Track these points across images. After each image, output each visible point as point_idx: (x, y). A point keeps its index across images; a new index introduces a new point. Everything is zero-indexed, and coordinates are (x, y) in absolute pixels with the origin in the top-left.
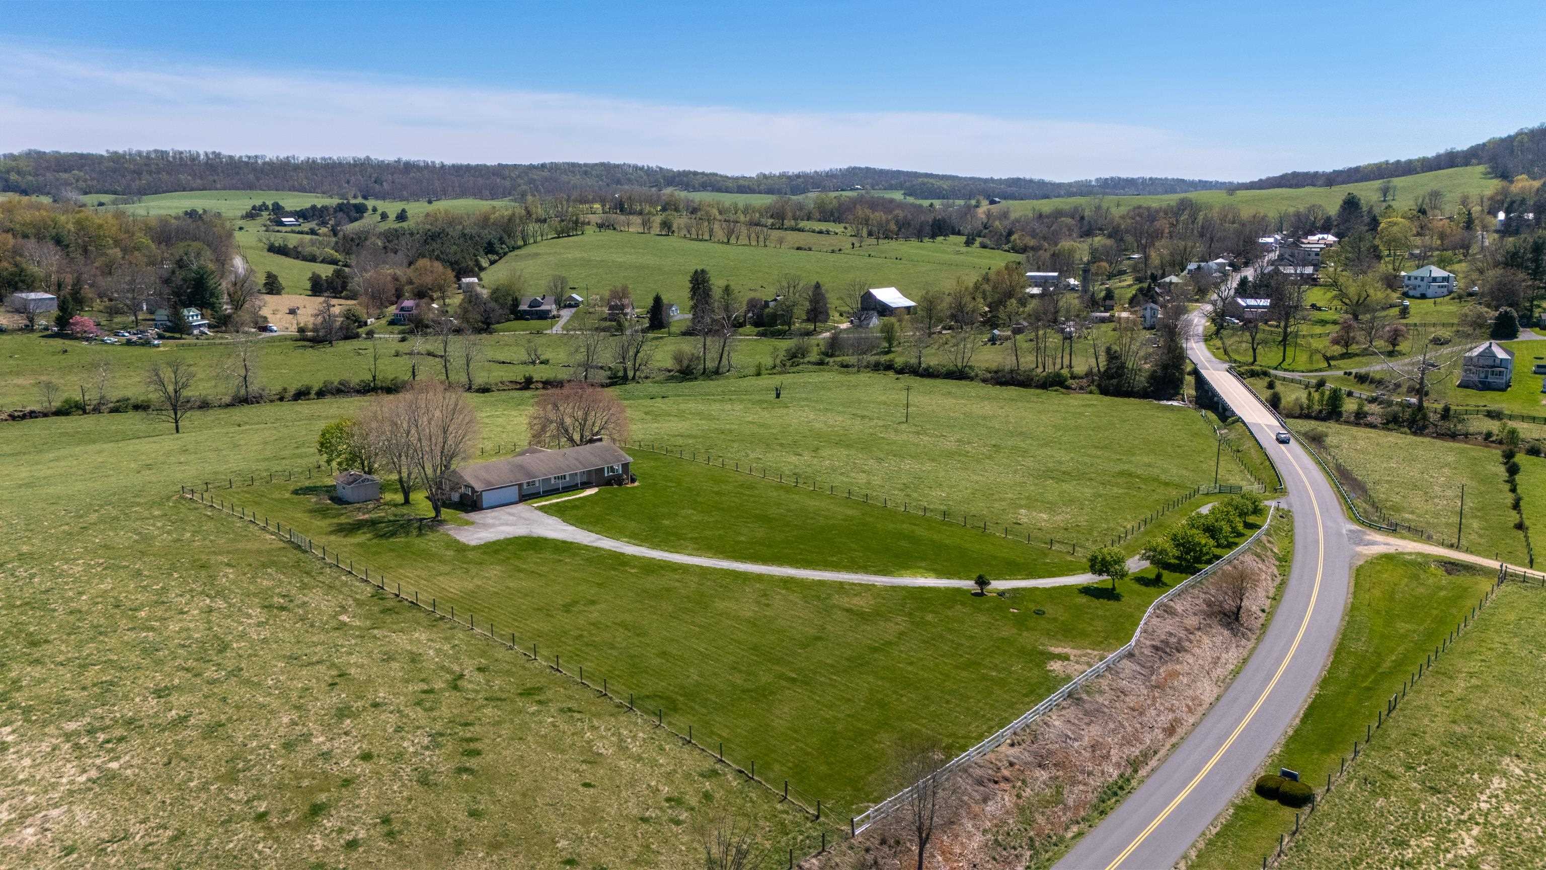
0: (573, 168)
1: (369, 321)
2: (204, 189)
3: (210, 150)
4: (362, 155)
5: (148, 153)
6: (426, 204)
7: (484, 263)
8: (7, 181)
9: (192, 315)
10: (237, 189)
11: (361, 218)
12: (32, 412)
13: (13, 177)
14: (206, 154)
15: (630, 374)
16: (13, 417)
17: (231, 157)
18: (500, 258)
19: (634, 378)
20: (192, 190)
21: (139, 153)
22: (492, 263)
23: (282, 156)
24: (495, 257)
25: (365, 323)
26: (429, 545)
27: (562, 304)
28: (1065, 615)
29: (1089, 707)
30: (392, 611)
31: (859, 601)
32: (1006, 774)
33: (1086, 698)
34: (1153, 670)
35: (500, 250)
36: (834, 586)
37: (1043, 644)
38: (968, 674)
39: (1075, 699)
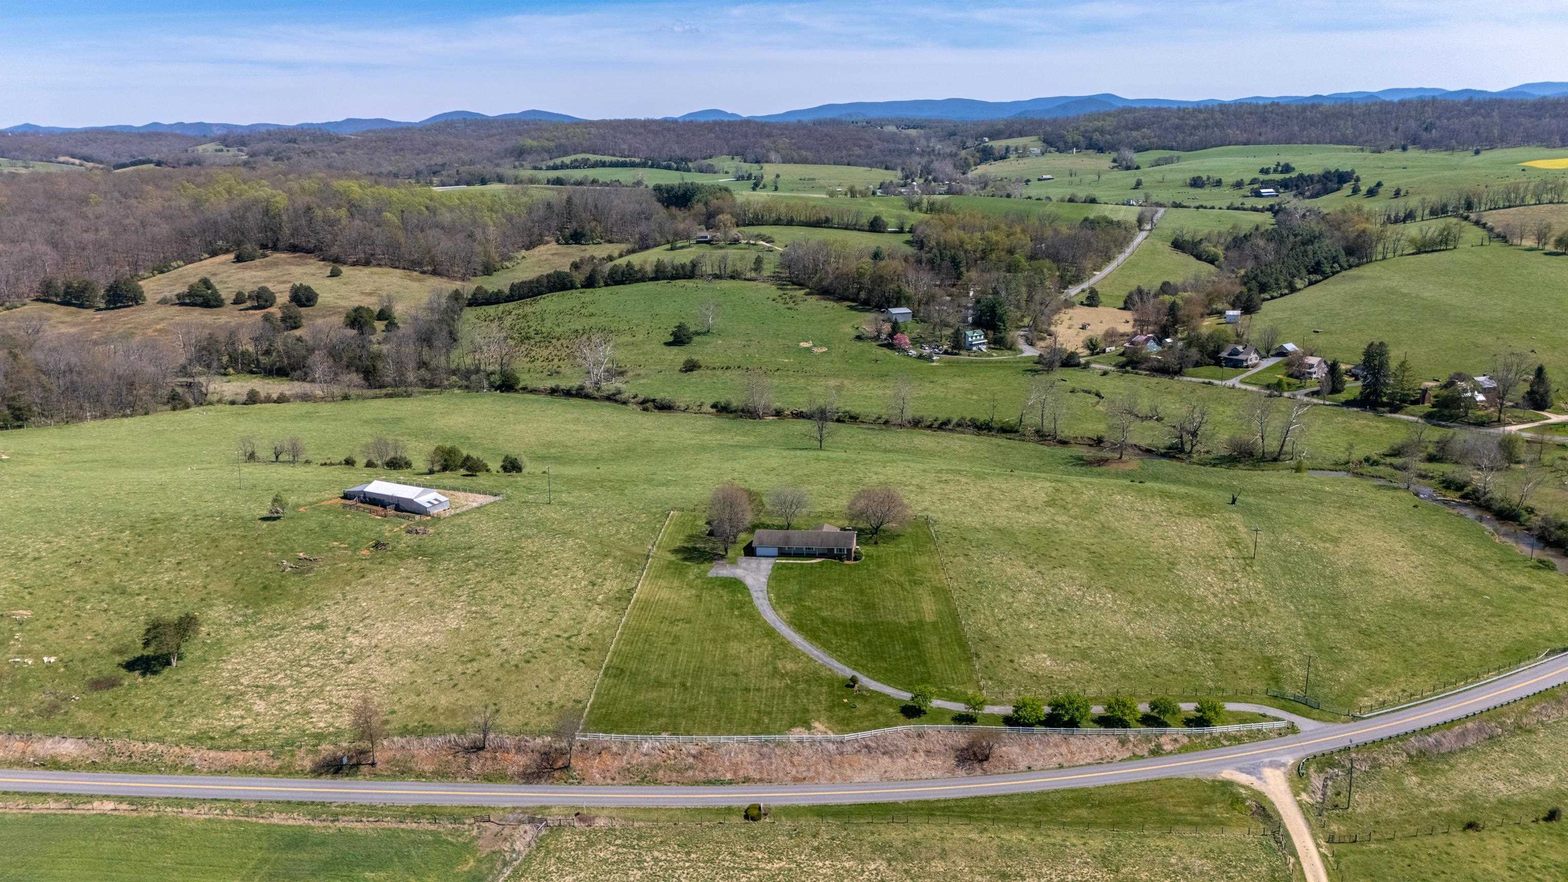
1: (1108, 350)
2: (1247, 142)
7: (1299, 284)
9: (976, 337)
11: (1338, 189)
13: (1096, 136)
15: (1187, 448)
16: (792, 414)
18: (1325, 278)
19: (1191, 452)
22: (1311, 283)
24: (1319, 277)
25: (1104, 351)
26: (694, 570)
27: (1272, 352)
28: (864, 712)
29: (765, 749)
30: (619, 599)
31: (790, 666)
32: (671, 752)
33: (771, 746)
34: (841, 754)
35: (1328, 270)
36: (797, 655)
37: (818, 720)
38: (755, 716)
39: (765, 744)
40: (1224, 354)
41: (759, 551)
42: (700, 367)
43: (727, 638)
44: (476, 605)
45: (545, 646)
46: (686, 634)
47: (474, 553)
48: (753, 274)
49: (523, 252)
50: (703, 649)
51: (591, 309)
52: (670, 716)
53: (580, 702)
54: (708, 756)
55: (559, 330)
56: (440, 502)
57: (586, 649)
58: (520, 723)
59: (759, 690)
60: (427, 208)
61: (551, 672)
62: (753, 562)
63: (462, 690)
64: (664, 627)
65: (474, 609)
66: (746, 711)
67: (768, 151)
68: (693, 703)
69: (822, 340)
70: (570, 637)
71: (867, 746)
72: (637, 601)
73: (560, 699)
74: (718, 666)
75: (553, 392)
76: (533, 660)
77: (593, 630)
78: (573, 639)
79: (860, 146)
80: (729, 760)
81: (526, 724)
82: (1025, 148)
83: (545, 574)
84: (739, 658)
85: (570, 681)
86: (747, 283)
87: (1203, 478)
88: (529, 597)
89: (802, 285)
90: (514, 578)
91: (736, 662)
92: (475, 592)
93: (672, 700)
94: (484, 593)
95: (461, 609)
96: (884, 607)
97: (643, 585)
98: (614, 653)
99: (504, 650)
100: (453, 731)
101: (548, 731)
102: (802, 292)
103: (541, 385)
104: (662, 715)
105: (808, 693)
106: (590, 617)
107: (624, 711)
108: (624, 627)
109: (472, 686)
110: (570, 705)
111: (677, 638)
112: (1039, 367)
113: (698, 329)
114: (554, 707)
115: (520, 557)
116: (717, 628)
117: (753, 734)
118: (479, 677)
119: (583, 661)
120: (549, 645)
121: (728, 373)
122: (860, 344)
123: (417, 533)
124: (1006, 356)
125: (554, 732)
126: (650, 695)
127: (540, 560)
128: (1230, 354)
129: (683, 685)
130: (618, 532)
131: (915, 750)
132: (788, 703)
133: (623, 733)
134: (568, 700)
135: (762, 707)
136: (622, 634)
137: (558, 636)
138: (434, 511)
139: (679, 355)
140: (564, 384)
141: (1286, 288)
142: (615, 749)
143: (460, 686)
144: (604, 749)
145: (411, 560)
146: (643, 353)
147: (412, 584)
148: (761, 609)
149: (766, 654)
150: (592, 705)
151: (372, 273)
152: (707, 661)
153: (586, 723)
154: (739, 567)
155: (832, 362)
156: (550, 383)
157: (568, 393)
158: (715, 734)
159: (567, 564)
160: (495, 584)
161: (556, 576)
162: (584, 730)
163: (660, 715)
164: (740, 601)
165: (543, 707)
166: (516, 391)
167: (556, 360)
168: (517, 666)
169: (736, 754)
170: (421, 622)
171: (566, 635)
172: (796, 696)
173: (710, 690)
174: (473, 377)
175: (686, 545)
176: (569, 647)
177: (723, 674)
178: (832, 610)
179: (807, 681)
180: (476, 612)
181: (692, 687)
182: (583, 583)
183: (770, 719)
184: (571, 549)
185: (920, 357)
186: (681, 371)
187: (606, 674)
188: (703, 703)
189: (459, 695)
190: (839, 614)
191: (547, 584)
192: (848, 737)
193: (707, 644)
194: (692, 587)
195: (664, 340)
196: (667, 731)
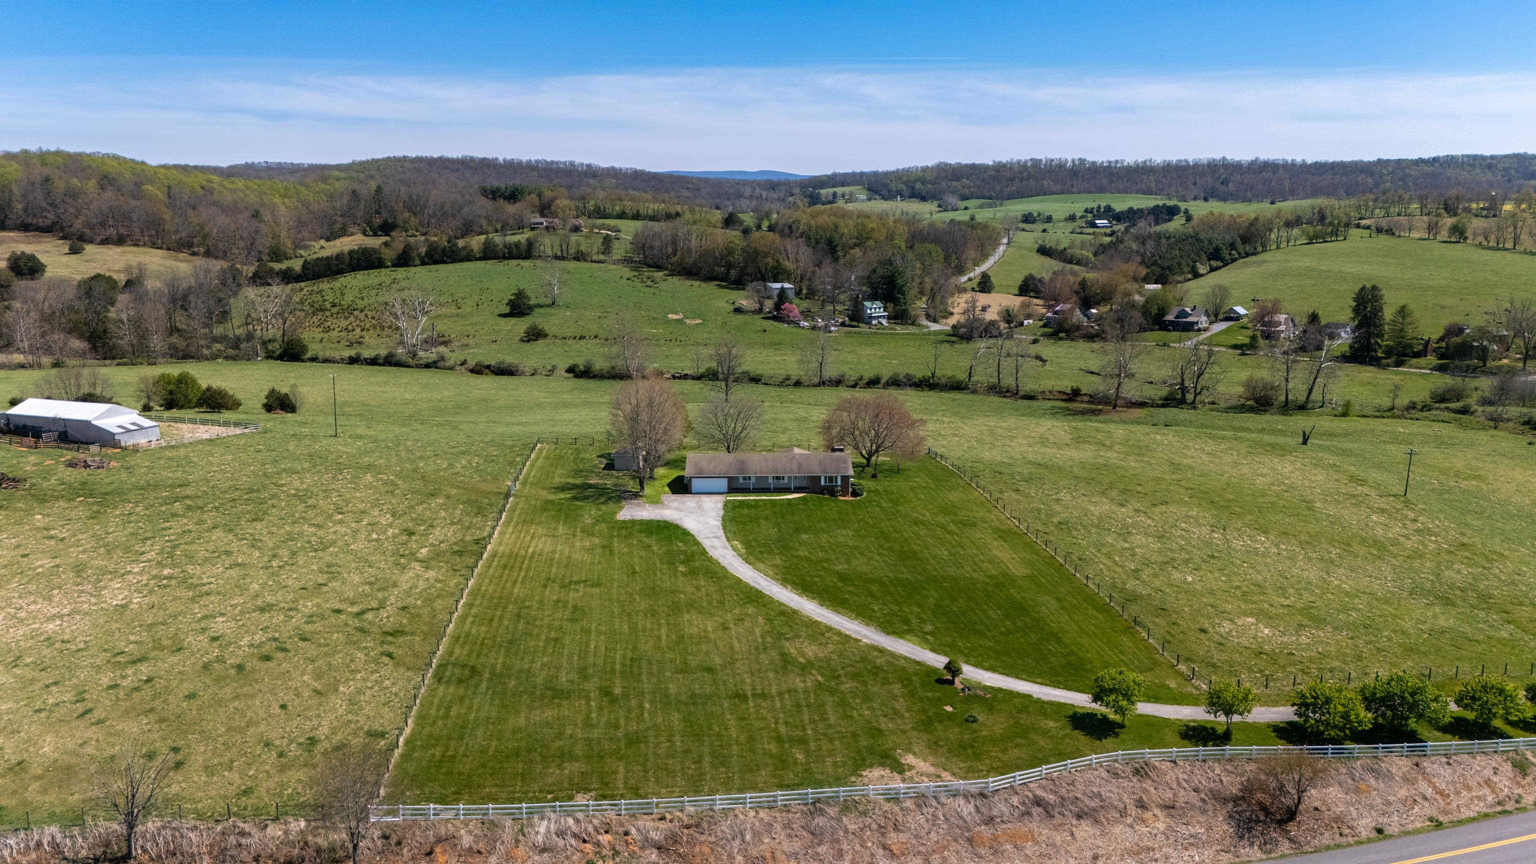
0: (1475, 161)
1: (1026, 322)
2: (1062, 193)
3: (1077, 157)
4: (1217, 156)
5: (1026, 161)
6: (1268, 206)
7: (1202, 269)
8: (913, 188)
9: (875, 309)
10: (1090, 192)
11: (1170, 220)
12: (686, 375)
13: (918, 185)
14: (1073, 161)
15: (1190, 397)
16: (674, 377)
17: (1094, 163)
18: (1226, 265)
19: (1194, 402)
20: (1052, 193)
21: (1019, 162)
22: (1213, 270)
23: (1141, 159)
24: (1219, 264)
25: (1022, 324)
26: (590, 513)
27: (1221, 316)
28: (998, 731)
29: (820, 821)
30: (460, 553)
31: (811, 650)
32: (605, 839)
33: (832, 811)
34: (989, 821)
35: (1228, 257)
36: (817, 631)
37: (909, 750)
38: (773, 747)
39: (816, 808)
40: (1170, 317)
41: (696, 484)
42: (545, 336)
43: (676, 609)
44: (174, 566)
45: (308, 628)
46: (595, 603)
47: (188, 491)
48: (602, 257)
49: (323, 242)
50: (633, 629)
51: (404, 284)
52: (588, 757)
53: (382, 735)
54: (692, 843)
55: (361, 304)
56: (142, 428)
57: (396, 633)
58: (232, 790)
59: (763, 696)
60: (202, 188)
61: (318, 677)
62: (689, 501)
63: (99, 722)
64: (552, 594)
65: (166, 572)
66: (751, 739)
67: (595, 189)
68: (633, 727)
69: (694, 312)
70: (363, 612)
71: (1038, 802)
72: (494, 555)
73: (334, 732)
74: (670, 655)
75: (353, 361)
76: (280, 655)
77: (411, 600)
78: (370, 616)
79: (688, 189)
80: (744, 851)
81: (247, 792)
82: (851, 194)
83: (319, 520)
84: (708, 640)
85: (360, 692)
86: (595, 265)
87: (1236, 423)
88: (284, 553)
89: (659, 268)
90: (259, 526)
91: (704, 647)
92: (175, 547)
93: (588, 724)
94: (193, 547)
95: (141, 573)
96: (934, 557)
97: (502, 533)
98: (456, 639)
99: (214, 639)
100: (52, 818)
101: (302, 806)
102: (661, 274)
103: (336, 355)
104: (572, 757)
105: (867, 698)
106: (405, 580)
107: (483, 751)
108: (474, 594)
109: (127, 712)
110: (357, 742)
111: (579, 612)
112: (954, 338)
113: (541, 301)
114: (319, 748)
115: (273, 496)
116: (652, 592)
117: (781, 787)
118: (147, 692)
119: (390, 655)
120: (318, 626)
121: (583, 342)
122: (740, 316)
123: (87, 466)
124: (911, 329)
125: (315, 808)
126: (537, 716)
127: (310, 502)
128: (1177, 317)
129: (606, 692)
130: (451, 465)
131: (1142, 805)
132: (832, 720)
133: (485, 800)
134: (355, 734)
135: (782, 729)
136: (469, 605)
137: (339, 611)
138: (127, 441)
139: (520, 326)
140: (367, 354)
141: (1189, 272)
142: (467, 840)
143: (98, 714)
144: (439, 841)
145: (62, 503)
146: (471, 324)
147: (52, 537)
148: (724, 562)
149: (758, 631)
150: (407, 742)
151: (125, 252)
152: (646, 647)
153: (395, 783)
154: (668, 507)
155: (710, 332)
156: (348, 353)
157: (373, 362)
158: (697, 792)
159: (361, 506)
160: (218, 534)
161: (341, 522)
162: (392, 798)
163: (564, 756)
164: (684, 552)
165: (294, 750)
166: (303, 361)
167: (358, 330)
168: (240, 668)
169: (756, 834)
170: (49, 598)
171: (355, 609)
172: (843, 703)
173: (665, 701)
174: (243, 346)
175: (571, 481)
176: (361, 630)
177: (684, 669)
178: (848, 563)
179: (855, 676)
180: (170, 578)
181: (626, 696)
182: (390, 532)
183: (807, 752)
184: (370, 486)
185: (814, 328)
186: (522, 340)
187: (439, 678)
188: (656, 727)
189: (92, 733)
190: (860, 564)
191: (321, 533)
192: (994, 782)
193: (639, 619)
194: (593, 535)
195: (497, 311)
196: (586, 790)
